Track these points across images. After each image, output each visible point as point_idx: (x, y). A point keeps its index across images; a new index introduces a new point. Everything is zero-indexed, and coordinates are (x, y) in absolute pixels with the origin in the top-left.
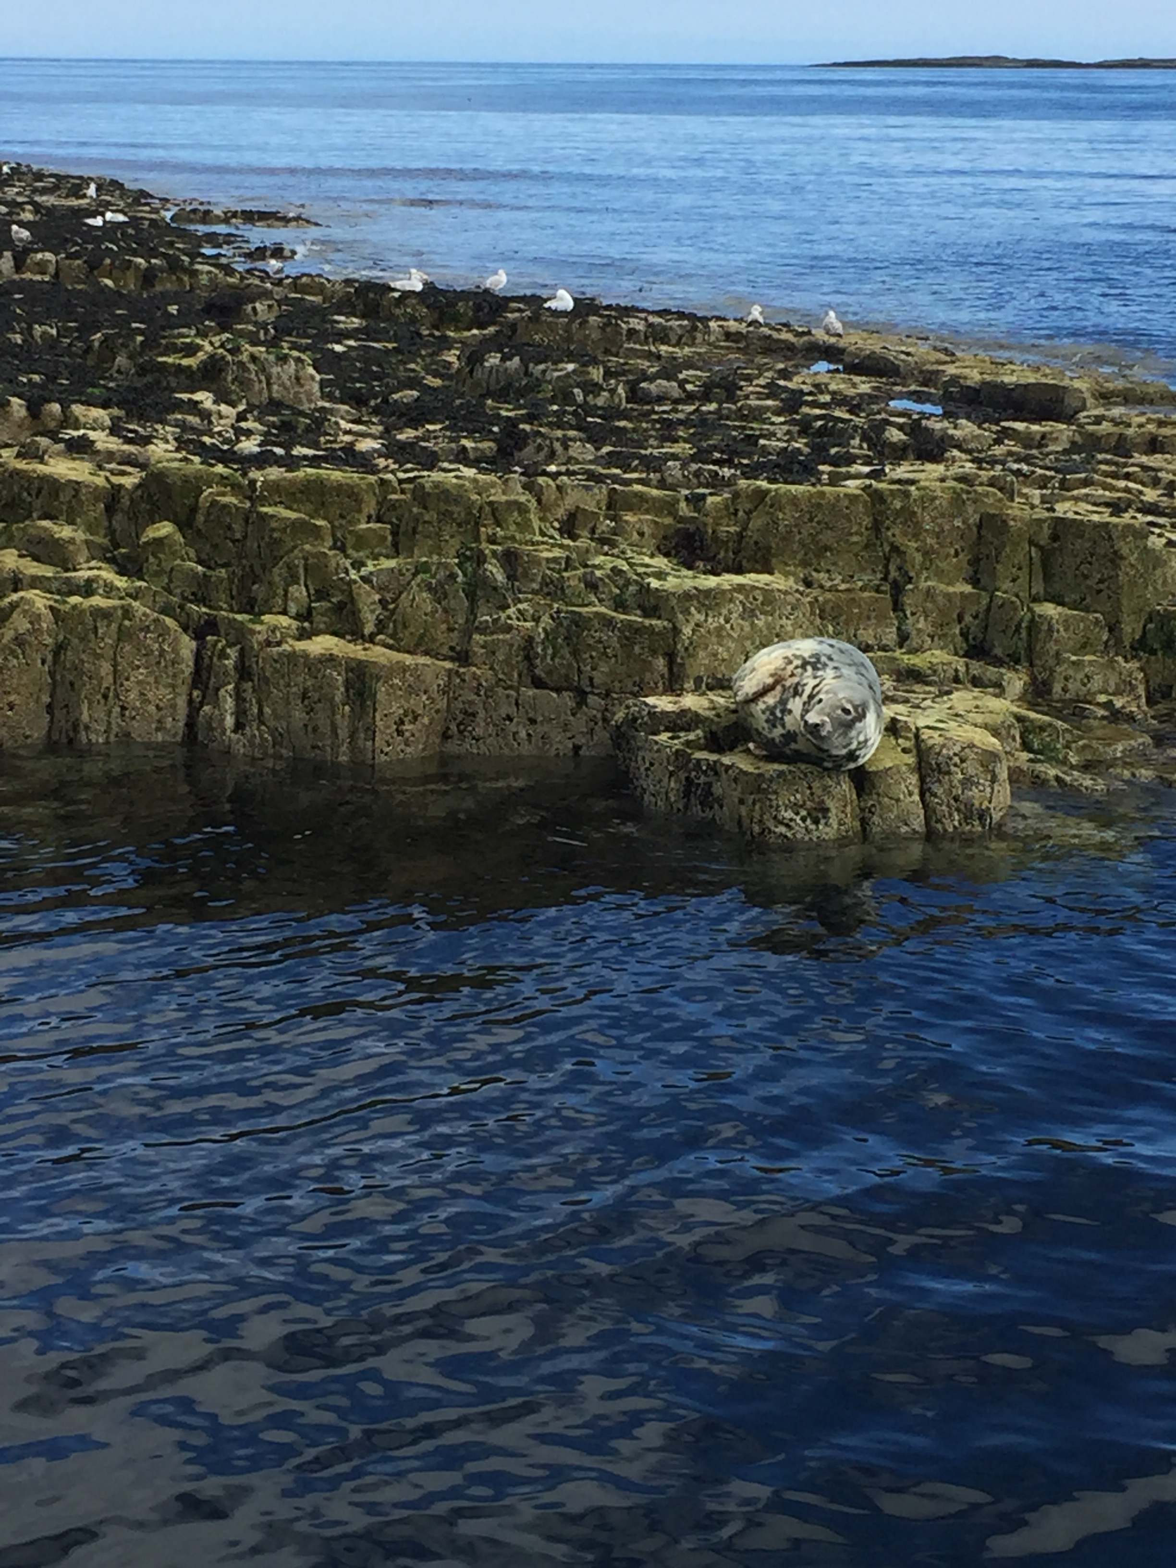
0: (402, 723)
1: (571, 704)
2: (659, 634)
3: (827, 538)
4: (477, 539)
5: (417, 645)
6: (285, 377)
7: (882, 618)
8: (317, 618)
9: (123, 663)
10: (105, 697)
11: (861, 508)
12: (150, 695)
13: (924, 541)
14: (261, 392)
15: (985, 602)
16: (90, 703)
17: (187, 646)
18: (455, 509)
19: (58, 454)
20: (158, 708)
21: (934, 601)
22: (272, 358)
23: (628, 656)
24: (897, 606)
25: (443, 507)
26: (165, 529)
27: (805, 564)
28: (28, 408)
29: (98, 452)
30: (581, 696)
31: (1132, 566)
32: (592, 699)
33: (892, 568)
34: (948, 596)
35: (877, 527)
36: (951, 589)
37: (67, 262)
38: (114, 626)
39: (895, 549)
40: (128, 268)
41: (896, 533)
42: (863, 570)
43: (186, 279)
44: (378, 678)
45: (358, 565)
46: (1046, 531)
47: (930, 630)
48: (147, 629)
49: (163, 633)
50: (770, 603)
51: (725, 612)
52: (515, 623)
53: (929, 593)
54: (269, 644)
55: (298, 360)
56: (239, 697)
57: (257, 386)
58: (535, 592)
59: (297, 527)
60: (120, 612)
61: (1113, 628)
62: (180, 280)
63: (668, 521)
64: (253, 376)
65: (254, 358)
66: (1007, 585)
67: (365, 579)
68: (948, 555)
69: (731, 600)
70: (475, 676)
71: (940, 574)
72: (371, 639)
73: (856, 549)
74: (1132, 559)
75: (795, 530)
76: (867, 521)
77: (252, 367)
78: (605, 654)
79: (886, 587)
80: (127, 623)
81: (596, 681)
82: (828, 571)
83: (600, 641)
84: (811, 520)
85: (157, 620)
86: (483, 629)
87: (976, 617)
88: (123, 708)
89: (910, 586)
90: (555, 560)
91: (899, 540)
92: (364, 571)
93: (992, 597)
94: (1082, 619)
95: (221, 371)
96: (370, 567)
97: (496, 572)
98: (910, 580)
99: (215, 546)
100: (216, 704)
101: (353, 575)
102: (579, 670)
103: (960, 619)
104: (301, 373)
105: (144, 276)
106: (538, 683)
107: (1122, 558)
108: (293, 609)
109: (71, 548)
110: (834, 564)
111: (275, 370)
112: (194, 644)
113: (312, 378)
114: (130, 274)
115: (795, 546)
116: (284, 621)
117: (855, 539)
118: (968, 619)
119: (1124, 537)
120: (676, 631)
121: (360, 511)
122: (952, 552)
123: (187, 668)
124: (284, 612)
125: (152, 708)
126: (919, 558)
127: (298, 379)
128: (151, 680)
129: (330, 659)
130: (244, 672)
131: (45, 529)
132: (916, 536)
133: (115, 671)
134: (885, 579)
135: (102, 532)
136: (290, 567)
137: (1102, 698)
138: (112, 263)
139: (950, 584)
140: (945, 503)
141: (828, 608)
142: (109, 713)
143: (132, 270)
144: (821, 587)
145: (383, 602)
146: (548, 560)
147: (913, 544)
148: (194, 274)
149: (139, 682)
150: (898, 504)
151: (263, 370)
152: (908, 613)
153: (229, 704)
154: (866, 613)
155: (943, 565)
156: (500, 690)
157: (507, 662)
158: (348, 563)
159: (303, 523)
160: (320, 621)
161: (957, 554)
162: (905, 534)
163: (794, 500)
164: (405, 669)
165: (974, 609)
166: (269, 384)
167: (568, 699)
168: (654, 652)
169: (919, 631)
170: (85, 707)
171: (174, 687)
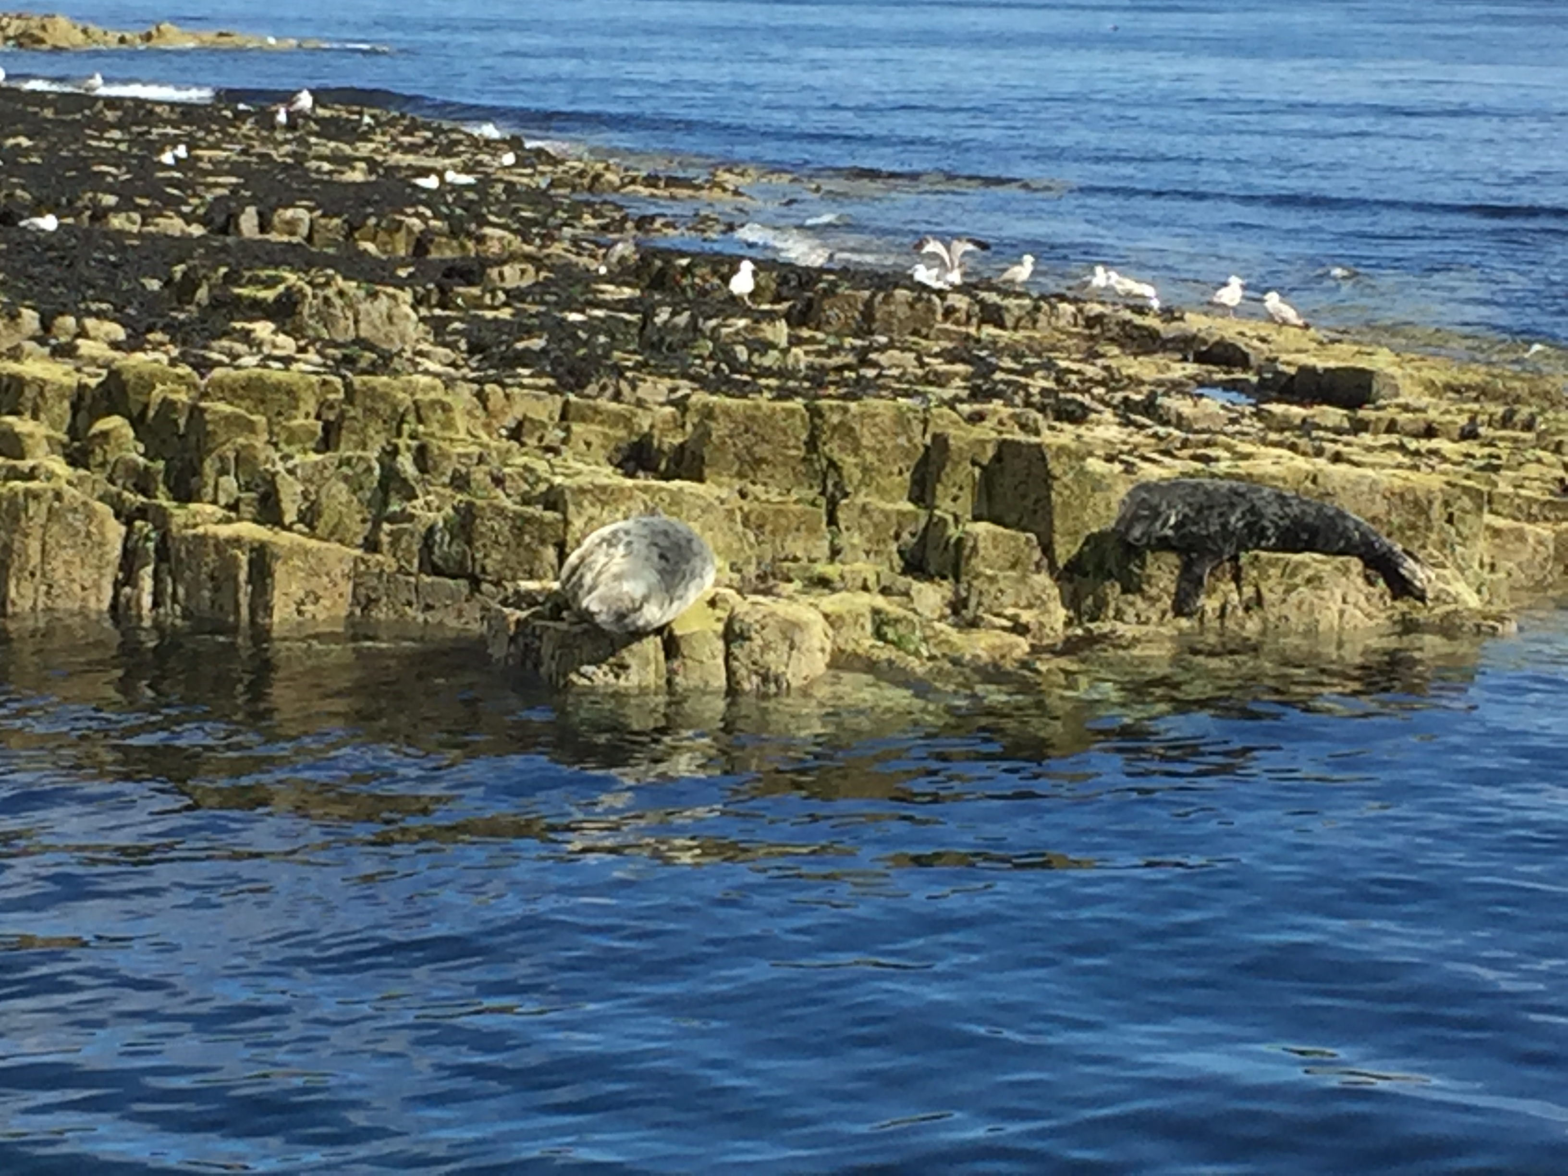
0: (303, 603)
1: (466, 591)
2: (550, 524)
3: (763, 450)
4: (399, 435)
5: (332, 534)
6: (375, 315)
7: (813, 530)
8: (242, 507)
9: (51, 542)
10: (33, 574)
11: (799, 423)
12: (75, 575)
13: (863, 457)
14: (346, 330)
15: (923, 522)
16: (19, 580)
17: (116, 531)
18: (381, 406)
19: (42, 357)
20: (84, 588)
21: (870, 518)
22: (362, 293)
23: (519, 545)
24: (832, 520)
25: (368, 402)
26: (114, 422)
27: (741, 475)
28: (42, 321)
29: (80, 357)
30: (475, 583)
31: (1066, 487)
32: (485, 586)
33: (830, 484)
34: (886, 515)
35: (812, 444)
36: (889, 507)
37: (323, 221)
38: (44, 507)
39: (832, 464)
40: (398, 230)
41: (832, 448)
42: (801, 484)
43: (470, 245)
44: (278, 558)
45: (285, 458)
46: (990, 451)
47: (867, 546)
48: (75, 511)
49: (91, 515)
50: (678, 504)
51: (623, 508)
52: (418, 512)
53: (864, 510)
54: (186, 526)
55: (393, 297)
56: (156, 576)
57: (342, 323)
58: (444, 485)
59: (230, 421)
60: (50, 494)
61: (1047, 549)
62: (463, 247)
63: (622, 433)
64: (338, 312)
65: (341, 293)
66: (947, 504)
67: (291, 472)
68: (891, 474)
69: (630, 498)
70: (379, 563)
71: (882, 492)
72: (289, 528)
73: (793, 463)
74: (1066, 479)
75: (729, 441)
76: (804, 437)
77: (338, 302)
78: (497, 542)
79: (822, 501)
80: (56, 504)
81: (489, 569)
82: (765, 484)
83: (492, 529)
84: (747, 431)
85: (85, 503)
86: (392, 519)
87: (913, 535)
88: (50, 586)
89: (844, 501)
90: (468, 456)
91: (836, 456)
92: (290, 464)
93: (931, 517)
94: (1013, 538)
95: (296, 304)
96: (298, 459)
97: (406, 464)
98: (846, 495)
99: (163, 442)
100: (135, 586)
101: (280, 467)
102: (474, 560)
103: (897, 537)
104: (395, 311)
105: (418, 240)
106: (436, 571)
107: (1055, 478)
108: (223, 501)
109: (29, 441)
110: (772, 477)
111: (364, 306)
112: (123, 529)
113: (407, 316)
114: (401, 236)
115: (731, 457)
116: (209, 508)
117: (793, 452)
118: (905, 536)
119: (1057, 456)
120: (567, 523)
121: (296, 408)
122: (896, 470)
123: (115, 551)
124: (215, 502)
125: (77, 588)
126: (857, 475)
127: (390, 318)
128: (77, 560)
129: (237, 542)
130: (163, 553)
131: (10, 425)
132: (856, 452)
133: (43, 551)
134: (823, 493)
135: (65, 427)
136: (222, 459)
137: (1010, 611)
138: (378, 225)
139: (893, 501)
140: (887, 421)
141: (752, 517)
142: (36, 591)
143: (403, 232)
144: (757, 499)
145: (305, 495)
146: (460, 455)
147: (851, 460)
148: (481, 240)
149: (65, 562)
150: (835, 419)
151: (351, 306)
152: (842, 526)
153: (147, 584)
154: (794, 525)
155: (884, 482)
156: (400, 577)
157: (408, 549)
158: (277, 456)
159: (238, 417)
160: (246, 510)
161: (901, 472)
162: (842, 449)
163: (727, 412)
164: (306, 552)
165: (912, 528)
166: (356, 322)
167: (463, 585)
168: (543, 542)
169: (853, 546)
170: (12, 583)
171: (99, 568)
